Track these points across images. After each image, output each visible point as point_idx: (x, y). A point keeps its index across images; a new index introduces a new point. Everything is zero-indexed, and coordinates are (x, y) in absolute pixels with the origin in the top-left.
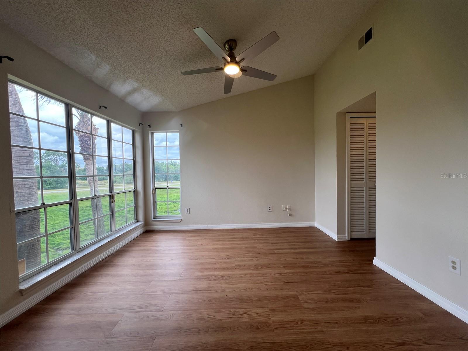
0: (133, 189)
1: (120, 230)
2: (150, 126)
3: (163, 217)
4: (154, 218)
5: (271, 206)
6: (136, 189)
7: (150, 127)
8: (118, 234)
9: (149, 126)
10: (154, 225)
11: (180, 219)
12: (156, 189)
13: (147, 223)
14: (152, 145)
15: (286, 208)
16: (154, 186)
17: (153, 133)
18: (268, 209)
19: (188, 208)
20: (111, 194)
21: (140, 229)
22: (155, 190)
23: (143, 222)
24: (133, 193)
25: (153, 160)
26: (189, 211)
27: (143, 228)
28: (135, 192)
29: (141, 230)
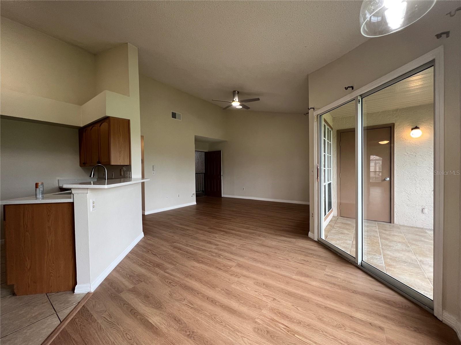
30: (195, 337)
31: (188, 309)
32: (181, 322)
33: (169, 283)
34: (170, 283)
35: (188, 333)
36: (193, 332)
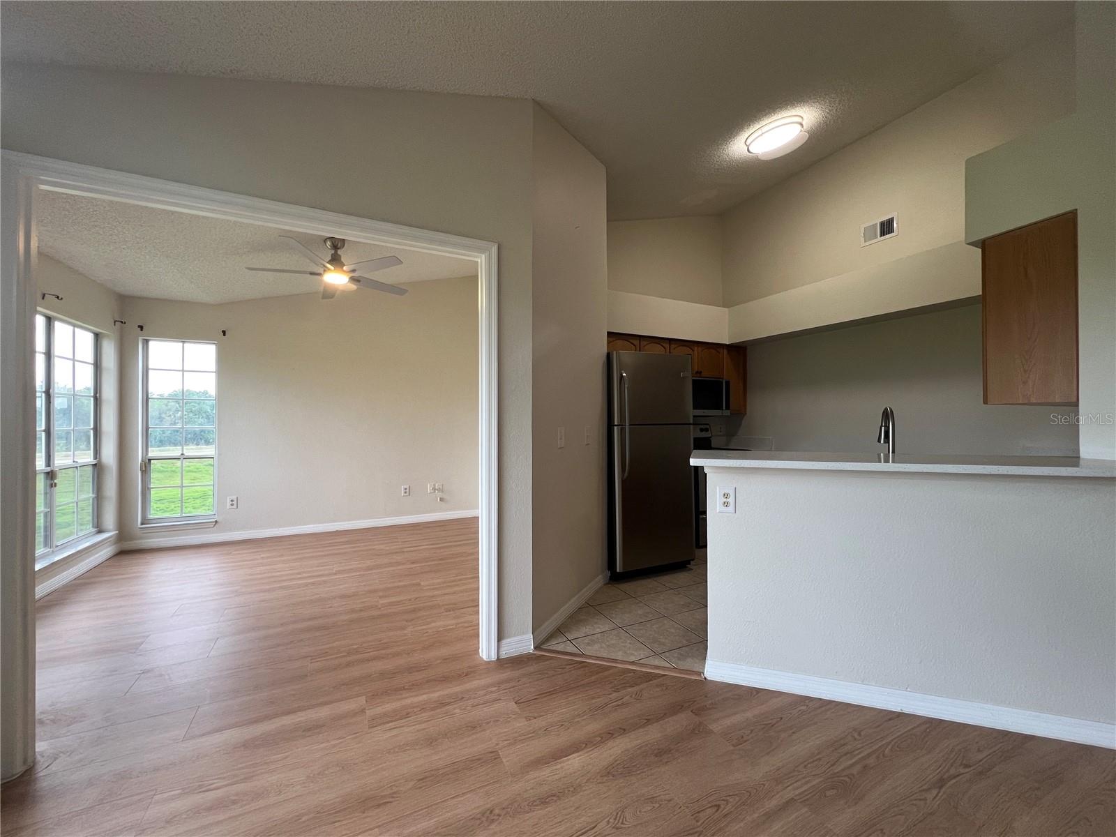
0: (92, 460)
1: (64, 547)
2: (141, 328)
3: (170, 520)
4: (142, 524)
5: (407, 487)
6: (100, 461)
7: (142, 330)
8: (63, 553)
9: (139, 326)
10: (141, 538)
11: (214, 520)
12: (150, 460)
13: (123, 533)
14: (145, 367)
15: (434, 489)
16: (147, 454)
17: (146, 342)
18: (403, 491)
19: (234, 498)
20: (49, 469)
21: (107, 548)
22: (147, 463)
23: (117, 532)
24: (90, 469)
25: (147, 400)
26: (235, 503)
27: (113, 547)
28: (98, 468)
29: (109, 549)
30: (478, 822)
31: (575, 829)
32: (537, 806)
33: (718, 803)
34: (719, 806)
35: (497, 811)
36: (493, 821)
